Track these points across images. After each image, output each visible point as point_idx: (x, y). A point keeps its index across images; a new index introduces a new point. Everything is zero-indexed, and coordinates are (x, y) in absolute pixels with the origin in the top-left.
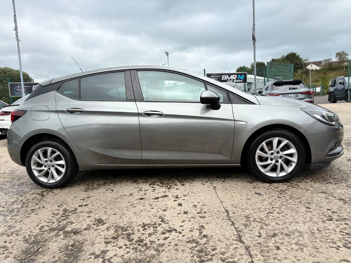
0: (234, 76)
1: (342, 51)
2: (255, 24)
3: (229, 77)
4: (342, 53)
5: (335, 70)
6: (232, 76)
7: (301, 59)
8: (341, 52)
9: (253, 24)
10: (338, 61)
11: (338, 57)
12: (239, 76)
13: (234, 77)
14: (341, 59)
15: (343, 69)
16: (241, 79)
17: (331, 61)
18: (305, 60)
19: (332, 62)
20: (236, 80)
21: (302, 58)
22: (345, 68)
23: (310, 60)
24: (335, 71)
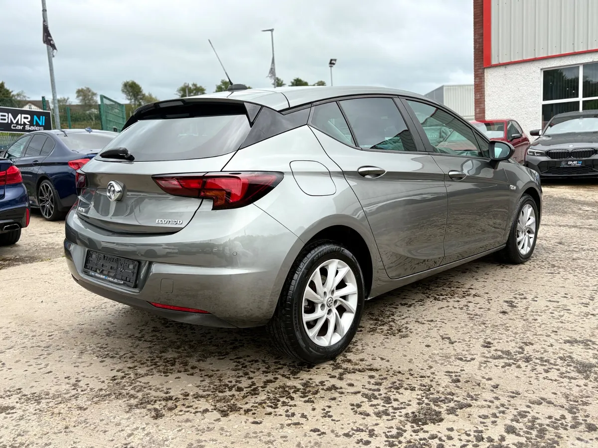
0: (23, 116)
1: (87, 87)
2: (46, 10)
3: (15, 119)
4: (87, 90)
5: (78, 121)
6: (20, 115)
7: (8, 91)
8: (85, 89)
9: (42, 9)
10: (80, 104)
11: (81, 98)
12: (35, 117)
13: (25, 118)
14: (87, 102)
15: (92, 120)
16: (41, 124)
17: (68, 104)
18: (18, 95)
19: (70, 106)
20: (30, 126)
21: (10, 91)
22: (95, 119)
23: (27, 96)
24: (77, 123)
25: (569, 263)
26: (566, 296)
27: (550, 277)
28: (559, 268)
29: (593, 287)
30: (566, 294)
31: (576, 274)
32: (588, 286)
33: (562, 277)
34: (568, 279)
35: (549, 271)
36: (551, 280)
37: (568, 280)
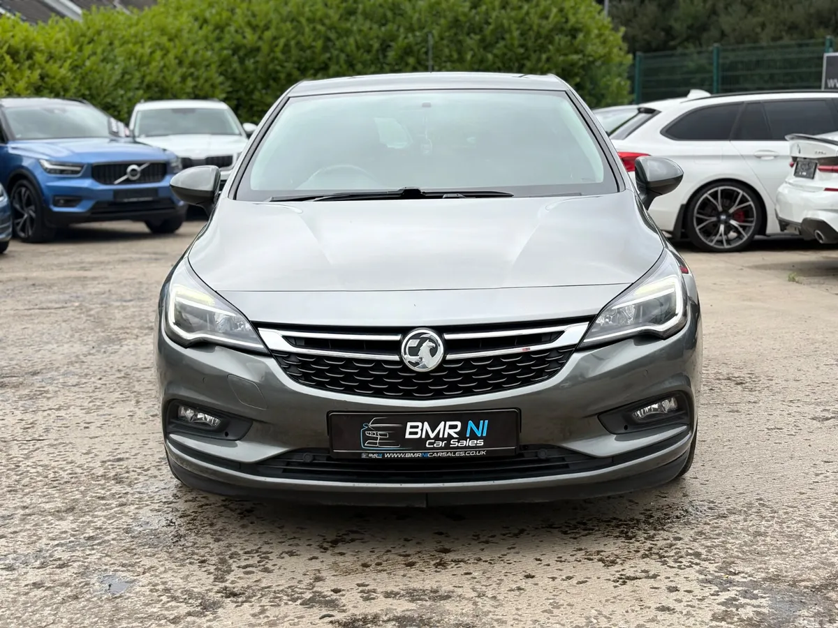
25: (84, 493)
26: (87, 425)
27: (118, 451)
28: (103, 476)
29: (42, 445)
30: (87, 428)
31: (69, 466)
32: (51, 445)
33: (96, 455)
34: (84, 454)
35: (124, 463)
36: (117, 446)
37: (84, 451)
